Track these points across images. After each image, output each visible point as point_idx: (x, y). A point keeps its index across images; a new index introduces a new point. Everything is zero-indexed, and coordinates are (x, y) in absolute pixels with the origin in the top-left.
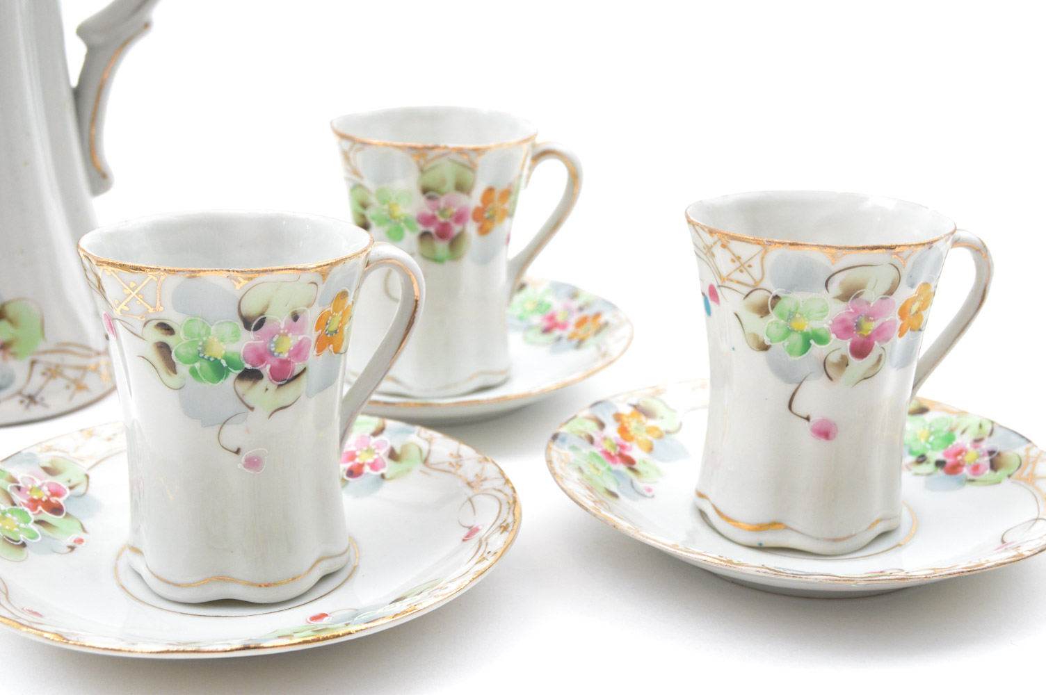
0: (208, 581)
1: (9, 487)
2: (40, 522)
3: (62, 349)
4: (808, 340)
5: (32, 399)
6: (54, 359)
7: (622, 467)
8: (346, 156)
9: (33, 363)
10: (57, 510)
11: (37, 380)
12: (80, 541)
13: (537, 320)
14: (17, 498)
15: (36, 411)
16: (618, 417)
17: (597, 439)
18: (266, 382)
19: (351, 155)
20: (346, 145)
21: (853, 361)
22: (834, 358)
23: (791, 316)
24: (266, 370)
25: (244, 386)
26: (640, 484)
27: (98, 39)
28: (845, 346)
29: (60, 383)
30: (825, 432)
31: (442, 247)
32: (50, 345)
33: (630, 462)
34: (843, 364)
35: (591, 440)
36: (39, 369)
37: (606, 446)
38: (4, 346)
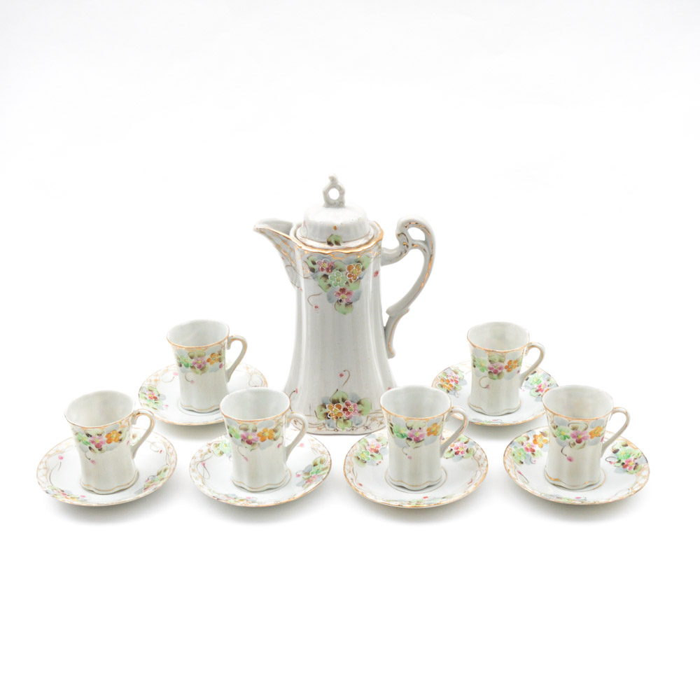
0: (399, 481)
1: (366, 444)
2: (372, 455)
3: (377, 412)
4: (565, 437)
5: (367, 428)
6: (374, 415)
7: (530, 453)
9: (368, 417)
10: (377, 452)
11: (369, 422)
12: (380, 462)
13: (536, 386)
14: (367, 448)
15: (368, 431)
16: (535, 436)
17: (525, 443)
18: (413, 441)
21: (577, 444)
22: (572, 442)
23: (561, 431)
24: (413, 439)
25: (408, 441)
26: (533, 459)
27: (393, 315)
28: (574, 440)
29: (375, 422)
30: (570, 460)
31: (495, 376)
32: (373, 411)
33: (533, 451)
34: (574, 444)
35: (523, 444)
36: (369, 418)
37: (527, 446)
38: (360, 412)
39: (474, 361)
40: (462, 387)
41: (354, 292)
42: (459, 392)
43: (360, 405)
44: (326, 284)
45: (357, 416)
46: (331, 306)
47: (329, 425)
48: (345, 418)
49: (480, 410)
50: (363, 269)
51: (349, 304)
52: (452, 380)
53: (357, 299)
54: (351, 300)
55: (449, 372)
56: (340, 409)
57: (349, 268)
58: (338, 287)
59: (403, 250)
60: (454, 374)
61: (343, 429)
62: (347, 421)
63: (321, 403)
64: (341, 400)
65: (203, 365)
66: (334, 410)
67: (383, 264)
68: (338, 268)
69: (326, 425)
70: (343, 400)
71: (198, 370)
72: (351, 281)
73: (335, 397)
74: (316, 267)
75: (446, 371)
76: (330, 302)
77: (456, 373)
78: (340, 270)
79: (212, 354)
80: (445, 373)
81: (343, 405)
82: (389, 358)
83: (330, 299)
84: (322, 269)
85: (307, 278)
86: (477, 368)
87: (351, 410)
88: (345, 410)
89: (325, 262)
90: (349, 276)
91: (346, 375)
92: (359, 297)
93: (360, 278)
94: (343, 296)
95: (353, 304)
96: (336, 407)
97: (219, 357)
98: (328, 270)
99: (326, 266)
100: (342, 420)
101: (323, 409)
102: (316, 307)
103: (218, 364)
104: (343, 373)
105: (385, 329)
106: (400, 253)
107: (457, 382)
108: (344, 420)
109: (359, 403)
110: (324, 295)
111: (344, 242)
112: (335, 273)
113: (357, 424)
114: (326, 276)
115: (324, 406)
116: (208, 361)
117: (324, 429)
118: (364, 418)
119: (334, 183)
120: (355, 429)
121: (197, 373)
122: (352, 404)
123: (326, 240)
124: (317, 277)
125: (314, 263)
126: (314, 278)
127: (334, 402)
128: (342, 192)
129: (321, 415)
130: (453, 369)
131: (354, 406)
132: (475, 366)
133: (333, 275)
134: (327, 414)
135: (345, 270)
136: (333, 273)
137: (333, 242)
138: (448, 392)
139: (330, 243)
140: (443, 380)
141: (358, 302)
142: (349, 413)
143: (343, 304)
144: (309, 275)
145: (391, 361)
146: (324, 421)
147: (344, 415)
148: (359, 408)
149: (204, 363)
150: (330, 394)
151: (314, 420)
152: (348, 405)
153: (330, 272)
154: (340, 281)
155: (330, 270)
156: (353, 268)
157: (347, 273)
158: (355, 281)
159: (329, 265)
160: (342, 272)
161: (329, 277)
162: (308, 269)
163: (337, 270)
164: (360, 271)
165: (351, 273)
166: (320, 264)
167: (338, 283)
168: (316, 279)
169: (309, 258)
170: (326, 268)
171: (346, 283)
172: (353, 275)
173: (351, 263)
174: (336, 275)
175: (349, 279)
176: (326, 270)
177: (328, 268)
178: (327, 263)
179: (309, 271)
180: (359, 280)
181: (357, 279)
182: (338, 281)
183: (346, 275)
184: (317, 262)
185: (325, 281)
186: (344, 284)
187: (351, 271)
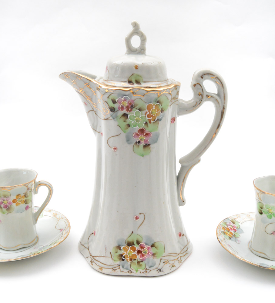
3: (169, 255)
5: (160, 270)
6: (167, 258)
8: (258, 194)
9: (161, 259)
11: (162, 264)
15: (161, 273)
19: (259, 194)
20: (258, 191)
27: (185, 164)
29: (168, 265)
32: (166, 254)
36: (162, 261)
38: (153, 255)
39: (262, 208)
40: (240, 234)
41: (153, 133)
42: (238, 239)
43: (154, 248)
44: (126, 124)
45: (151, 258)
46: (129, 147)
47: (123, 267)
48: (139, 260)
49: (264, 256)
50: (162, 111)
51: (147, 146)
52: (231, 229)
53: (155, 141)
54: (149, 142)
55: (228, 222)
56: (134, 251)
57: (149, 108)
58: (138, 128)
59: (198, 100)
60: (232, 224)
61: (137, 271)
62: (141, 263)
63: (117, 245)
64: (135, 243)
65: (9, 206)
66: (129, 252)
68: (138, 107)
69: (121, 267)
70: (138, 243)
71: (4, 210)
72: (150, 122)
73: (130, 240)
74: (116, 106)
75: (225, 221)
76: (129, 144)
77: (234, 223)
78: (140, 110)
79: (18, 195)
80: (225, 223)
81: (137, 247)
82: (180, 205)
83: (128, 140)
84: (122, 108)
85: (107, 119)
86: (264, 215)
87: (145, 252)
88: (139, 252)
89: (125, 100)
90: (148, 116)
91: (141, 217)
92: (157, 139)
93: (159, 120)
94: (142, 137)
95: (151, 146)
96: (131, 249)
97: (25, 198)
98: (128, 108)
99: (126, 104)
100: (136, 262)
101: (118, 250)
102: (115, 149)
103: (24, 205)
104: (139, 216)
105: (178, 178)
106: (195, 103)
107: (235, 231)
108: (138, 262)
109: (153, 246)
110: (123, 136)
111: (145, 82)
112: (135, 111)
113: (151, 267)
114: (125, 115)
115: (119, 247)
116: (14, 201)
117: (119, 270)
118: (157, 260)
119: (136, 30)
120: (148, 271)
121: (3, 212)
122: (146, 247)
123: (126, 80)
124: (117, 117)
125: (114, 102)
126: (114, 119)
127: (130, 244)
128: (143, 39)
129: (116, 256)
130: (231, 219)
131: (149, 248)
132: (261, 213)
133: (133, 114)
134: (121, 255)
135: (145, 110)
136: (132, 112)
137: (134, 81)
138: (230, 238)
139: (130, 82)
140: (224, 228)
141: (156, 143)
142: (143, 255)
143: (141, 145)
144: (109, 116)
145: (181, 209)
146: (118, 262)
147: (138, 257)
148: (153, 250)
149: (10, 203)
150: (126, 236)
151: (109, 261)
152: (142, 247)
153: (129, 111)
154: (139, 122)
155: (130, 109)
156: (153, 108)
157: (147, 112)
158: (153, 122)
159: (129, 103)
160: (142, 111)
161: (129, 117)
162: (109, 109)
163: (137, 109)
164: (159, 112)
165: (150, 113)
166: (120, 103)
167: (137, 123)
168: (115, 119)
169: (109, 97)
170: (126, 107)
171: (145, 123)
172: (152, 115)
173: (151, 102)
174: (136, 115)
175: (149, 120)
176: (126, 108)
177: (128, 106)
178: (127, 101)
179: (109, 112)
180: (158, 122)
181: (156, 120)
182: (137, 121)
183: (146, 115)
184: (117, 101)
185: (124, 121)
186: (143, 124)
187: (151, 111)
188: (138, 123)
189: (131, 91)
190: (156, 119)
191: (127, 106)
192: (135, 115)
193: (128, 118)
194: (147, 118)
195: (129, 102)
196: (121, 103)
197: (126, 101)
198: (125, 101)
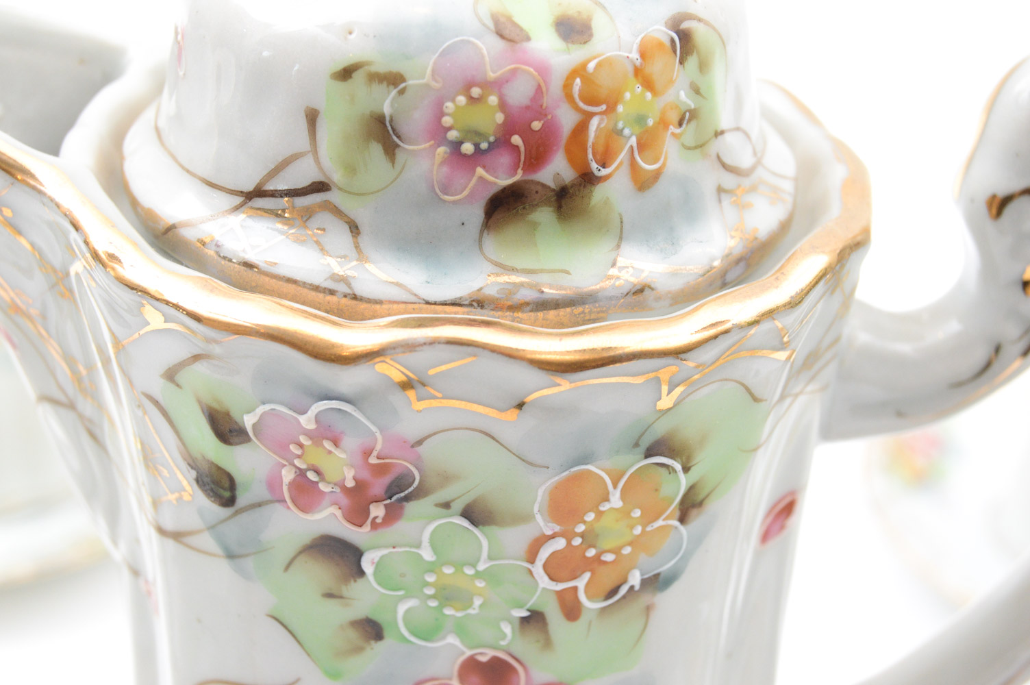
50: (689, 507)
57: (567, 505)
58: (452, 649)
67: (830, 432)
68: (460, 492)
72: (572, 610)
74: (245, 463)
78: (475, 515)
84: (306, 493)
85: (177, 536)
89: (327, 434)
90: (558, 567)
93: (656, 583)
98: (355, 501)
99: (340, 465)
112: (425, 524)
114: (336, 552)
124: (257, 547)
125: (226, 429)
126: (232, 555)
133: (408, 544)
135: (523, 518)
136: (402, 527)
144: (191, 519)
153: (375, 526)
154: (470, 604)
155: (377, 511)
156: (606, 499)
157: (542, 540)
158: (603, 609)
159: (373, 460)
160: (493, 530)
161: (367, 564)
162: (184, 466)
163: (446, 505)
164: (660, 523)
165: (577, 541)
166: (280, 448)
167: (448, 611)
168: (249, 563)
169: (181, 377)
170: (345, 489)
171: (524, 620)
172: (591, 553)
173: (585, 459)
174: (434, 548)
175: (560, 594)
176: (345, 501)
177: (360, 486)
178: (352, 443)
179: (188, 488)
180: (645, 599)
181: (624, 590)
182: (447, 596)
183: (532, 559)
184: (254, 426)
185: (330, 595)
186: (507, 629)
187: (581, 528)
188: (459, 614)
189: (392, 370)
190: (625, 581)
191: (350, 484)
192: (427, 555)
193: (361, 573)
194: (544, 581)
195: (367, 453)
196: (293, 448)
197: (336, 443)
198: (328, 445)
